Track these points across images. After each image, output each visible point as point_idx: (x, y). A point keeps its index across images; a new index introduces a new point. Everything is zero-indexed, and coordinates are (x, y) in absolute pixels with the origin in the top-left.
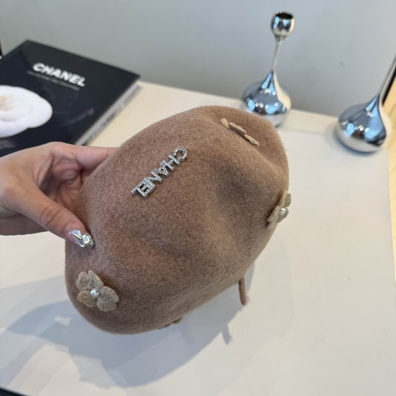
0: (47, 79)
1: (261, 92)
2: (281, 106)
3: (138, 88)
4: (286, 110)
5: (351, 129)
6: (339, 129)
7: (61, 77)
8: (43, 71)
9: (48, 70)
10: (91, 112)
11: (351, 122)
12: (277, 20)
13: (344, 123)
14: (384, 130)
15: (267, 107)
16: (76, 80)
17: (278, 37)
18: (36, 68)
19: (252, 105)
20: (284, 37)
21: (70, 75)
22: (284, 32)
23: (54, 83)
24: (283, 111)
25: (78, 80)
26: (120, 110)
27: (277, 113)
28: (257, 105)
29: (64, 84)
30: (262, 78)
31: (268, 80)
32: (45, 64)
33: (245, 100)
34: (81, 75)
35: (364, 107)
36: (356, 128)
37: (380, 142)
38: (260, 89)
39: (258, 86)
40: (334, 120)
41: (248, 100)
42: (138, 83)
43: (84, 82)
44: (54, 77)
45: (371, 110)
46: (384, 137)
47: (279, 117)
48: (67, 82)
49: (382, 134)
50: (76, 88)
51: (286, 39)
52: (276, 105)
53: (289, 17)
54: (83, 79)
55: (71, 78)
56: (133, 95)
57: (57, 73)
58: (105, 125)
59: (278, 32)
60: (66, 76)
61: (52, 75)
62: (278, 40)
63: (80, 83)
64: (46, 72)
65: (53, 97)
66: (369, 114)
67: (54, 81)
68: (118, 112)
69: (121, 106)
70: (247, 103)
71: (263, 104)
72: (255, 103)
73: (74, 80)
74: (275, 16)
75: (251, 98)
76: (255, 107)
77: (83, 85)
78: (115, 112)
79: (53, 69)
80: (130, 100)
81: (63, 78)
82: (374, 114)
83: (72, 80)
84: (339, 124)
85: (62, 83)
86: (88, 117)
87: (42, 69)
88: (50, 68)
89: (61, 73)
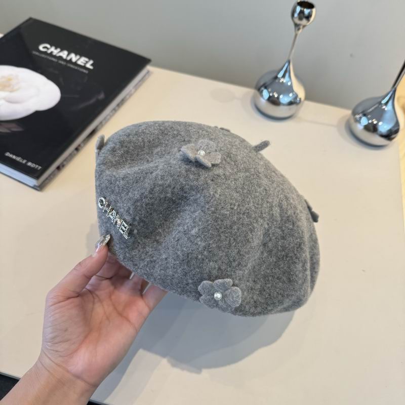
0: (54, 59)
1: (277, 81)
2: (296, 97)
4: (300, 99)
5: (364, 121)
6: (352, 121)
7: (69, 58)
8: (49, 52)
9: (55, 51)
10: (102, 96)
11: (365, 115)
12: (298, 9)
13: (358, 116)
14: (397, 124)
15: (281, 97)
16: (85, 62)
17: (297, 25)
18: (41, 48)
19: (266, 94)
20: (304, 26)
21: (78, 57)
22: (304, 22)
23: (61, 65)
24: (298, 102)
25: (87, 62)
26: (130, 95)
27: (291, 103)
29: (72, 66)
31: (284, 69)
32: (51, 46)
33: (259, 91)
34: (90, 58)
35: (379, 100)
36: (370, 121)
37: (393, 136)
38: (276, 78)
39: (274, 75)
40: (349, 112)
41: (263, 89)
42: (149, 68)
43: (92, 65)
44: (60, 58)
45: (386, 104)
46: (397, 131)
47: (293, 107)
48: (75, 64)
49: (396, 129)
50: (84, 71)
51: (305, 28)
52: (291, 95)
53: (311, 6)
54: (91, 62)
55: (78, 60)
56: (143, 80)
57: (64, 54)
58: (115, 110)
59: (298, 21)
60: (73, 57)
61: (58, 55)
62: (297, 29)
63: (89, 66)
64: (52, 52)
65: (61, 80)
66: (384, 107)
67: (61, 62)
68: (128, 97)
69: (131, 91)
70: (261, 92)
71: (277, 93)
72: (269, 93)
73: (82, 62)
74: (296, 4)
75: (266, 88)
76: (270, 96)
77: (91, 67)
78: (125, 97)
79: (59, 50)
80: (140, 85)
81: (71, 60)
82: (388, 108)
83: (79, 62)
84: (352, 117)
85: (69, 65)
86: (98, 101)
87: (48, 49)
88: (56, 48)
89: (68, 55)
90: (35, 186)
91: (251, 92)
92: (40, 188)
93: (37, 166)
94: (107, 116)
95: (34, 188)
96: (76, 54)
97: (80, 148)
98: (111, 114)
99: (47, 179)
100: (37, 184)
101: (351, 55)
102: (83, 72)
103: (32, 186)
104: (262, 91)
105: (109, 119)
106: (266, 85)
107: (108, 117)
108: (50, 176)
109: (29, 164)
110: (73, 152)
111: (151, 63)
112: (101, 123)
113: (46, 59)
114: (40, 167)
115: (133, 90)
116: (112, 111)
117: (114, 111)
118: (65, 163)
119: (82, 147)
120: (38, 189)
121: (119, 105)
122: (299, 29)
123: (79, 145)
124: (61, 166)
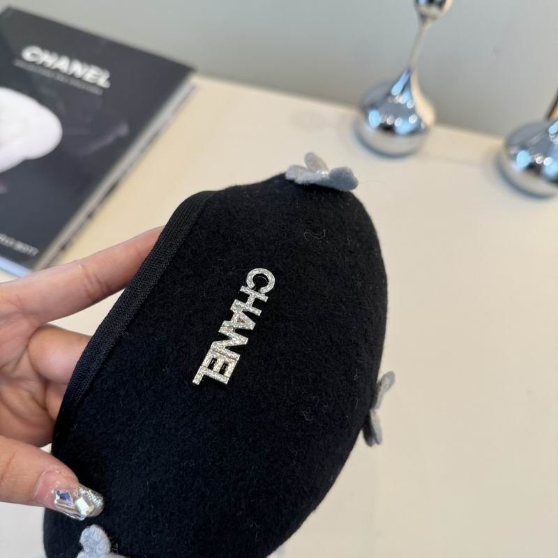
0: (48, 74)
1: (390, 100)
2: (420, 120)
3: (194, 88)
4: (426, 126)
5: (523, 159)
6: (505, 158)
10: (123, 130)
11: (523, 147)
13: (512, 152)
15: (398, 122)
16: (96, 76)
17: (423, 17)
19: (375, 118)
20: (434, 18)
22: (434, 10)
23: (59, 82)
24: (422, 130)
25: (99, 76)
26: (167, 124)
27: (413, 133)
29: (75, 83)
31: (402, 81)
33: (363, 111)
34: (103, 68)
36: (531, 159)
38: (389, 94)
39: (385, 90)
41: (369, 110)
42: (195, 80)
43: (109, 80)
44: (57, 71)
45: (556, 134)
47: (416, 140)
50: (97, 92)
52: (412, 120)
55: (86, 72)
56: (185, 100)
59: (424, 9)
62: (423, 22)
67: (58, 78)
69: (168, 118)
76: (381, 122)
78: (159, 129)
84: (505, 151)
85: (72, 82)
86: (119, 138)
89: (70, 65)
93: (32, 249)
97: (94, 213)
104: (368, 114)
108: (52, 261)
109: (19, 246)
110: (84, 221)
113: (36, 73)
114: (36, 251)
116: (140, 153)
117: (143, 153)
121: (151, 142)
122: (426, 23)
123: (94, 210)
124: (67, 244)
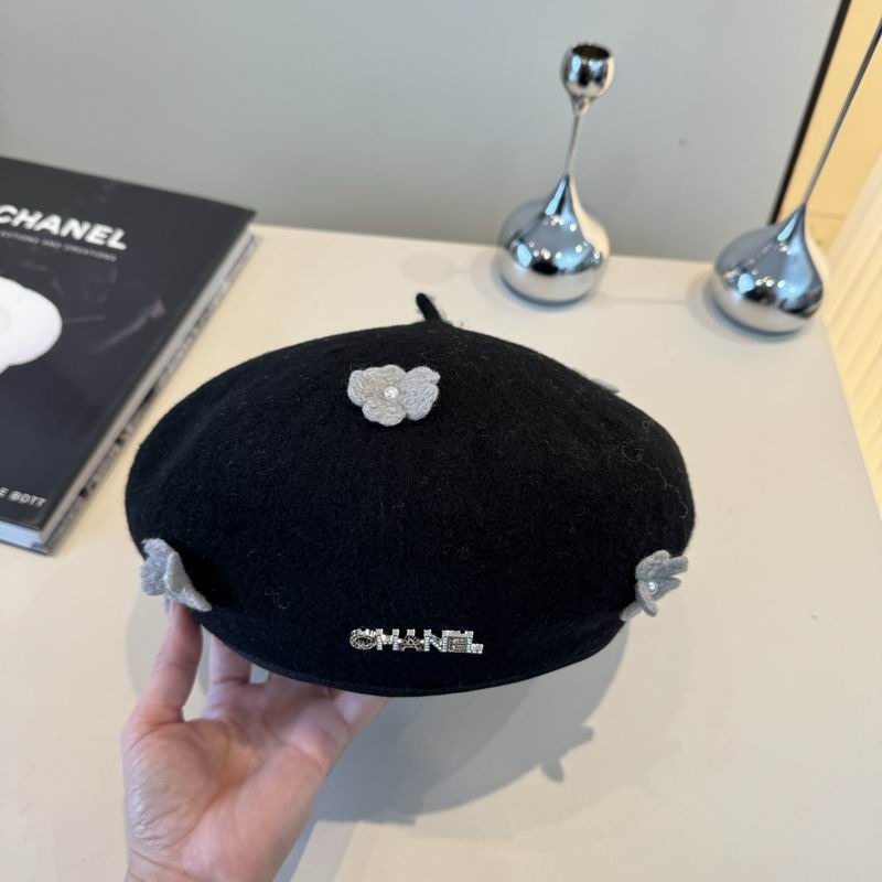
0: (31, 239)
1: (545, 223)
2: (592, 251)
4: (601, 254)
5: (746, 284)
6: (719, 287)
7: (65, 232)
8: (16, 222)
9: (31, 220)
10: (158, 310)
11: (744, 271)
12: (577, 63)
13: (730, 275)
14: (816, 280)
15: (558, 256)
16: (104, 236)
17: (576, 99)
19: (524, 255)
20: (592, 99)
21: (87, 226)
22: (592, 88)
23: (48, 249)
24: (597, 262)
25: (109, 235)
26: (221, 296)
27: (582, 268)
28: (536, 254)
29: (75, 249)
30: (545, 194)
31: (558, 196)
32: (19, 208)
33: (508, 246)
34: (114, 225)
35: (773, 235)
36: (759, 283)
37: (812, 308)
38: (543, 215)
39: (537, 211)
40: (707, 268)
41: (515, 243)
42: (253, 229)
43: (122, 240)
44: (45, 234)
45: (789, 240)
46: (818, 297)
47: (589, 274)
48: (82, 243)
49: (816, 290)
50: (107, 257)
51: (595, 102)
52: (579, 249)
53: (601, 54)
54: (119, 234)
55: (88, 232)
56: (243, 258)
57: (53, 224)
58: (192, 336)
59: (578, 90)
60: (76, 228)
61: (39, 228)
62: (577, 106)
63: (115, 243)
64: (23, 223)
65: (56, 284)
66: (784, 249)
67: (46, 243)
68: (216, 301)
69: (221, 287)
70: (514, 252)
71: (549, 249)
72: (531, 250)
73: (97, 237)
74: (570, 53)
75: (522, 241)
76: (534, 257)
77: (122, 246)
78: (210, 303)
79: (38, 216)
80: (239, 271)
81: (70, 235)
82: (794, 249)
83: (91, 239)
84: (718, 278)
85: (69, 248)
86: (151, 322)
87: (13, 216)
88: (31, 213)
89: (62, 224)
90: (35, 545)
91: (490, 252)
92: (48, 548)
93: (35, 498)
94: (177, 351)
95: (35, 549)
96: (81, 220)
97: (125, 437)
98: (185, 346)
99: (60, 524)
100: (40, 541)
101: (682, 142)
102: (103, 260)
103: (28, 545)
104: (516, 247)
105: (181, 360)
106: (522, 235)
107: (180, 355)
108: (66, 514)
109: (16, 496)
110: (111, 449)
111: (258, 217)
112: (165, 370)
113: (12, 240)
114: (42, 501)
115: (226, 285)
116: (185, 340)
117: (190, 340)
118: (96, 478)
119: (131, 435)
120: (45, 551)
121: (199, 324)
122: (582, 106)
123: (124, 432)
124: (89, 487)
